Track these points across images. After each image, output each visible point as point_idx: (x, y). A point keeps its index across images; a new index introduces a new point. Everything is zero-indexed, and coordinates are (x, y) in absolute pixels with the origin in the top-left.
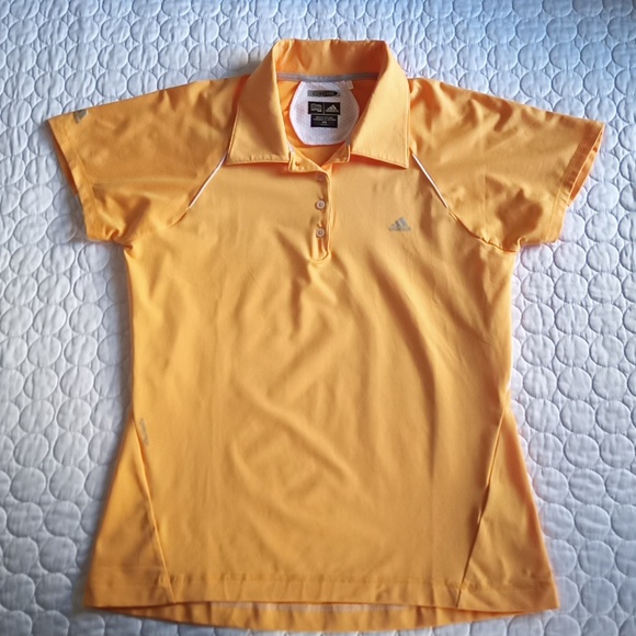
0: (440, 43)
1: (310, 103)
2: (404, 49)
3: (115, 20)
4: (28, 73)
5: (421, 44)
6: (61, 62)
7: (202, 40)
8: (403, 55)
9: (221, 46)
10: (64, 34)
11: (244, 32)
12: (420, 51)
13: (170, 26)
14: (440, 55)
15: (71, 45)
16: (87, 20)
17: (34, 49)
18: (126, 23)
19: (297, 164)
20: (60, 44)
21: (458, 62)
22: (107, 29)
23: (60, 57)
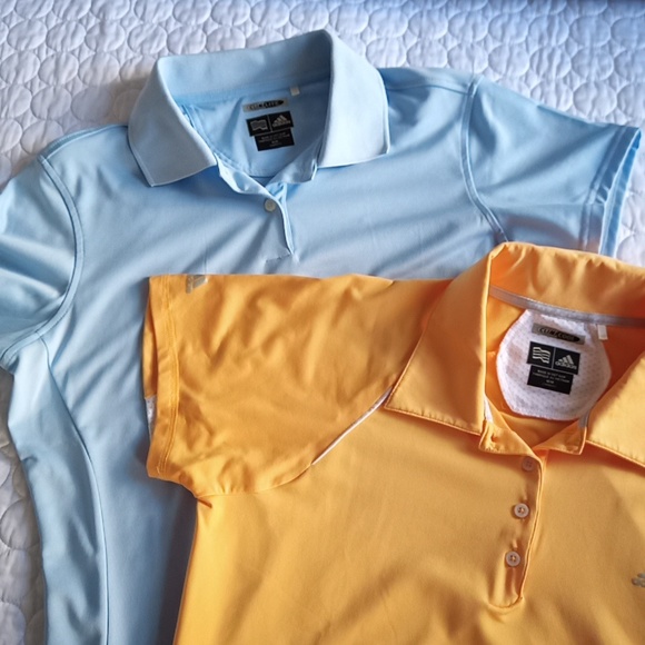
2: (541, 84)
3: (147, 26)
4: (25, 85)
6: (70, 74)
10: (79, 40)
12: (564, 88)
13: (219, 37)
15: (87, 54)
16: (112, 24)
17: (38, 56)
18: (162, 30)
20: (73, 52)
21: (619, 106)
22: (137, 36)
23: (69, 67)
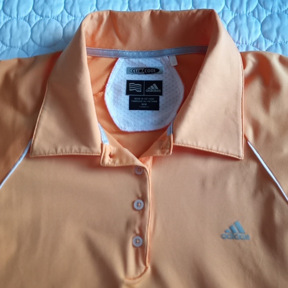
0: (276, 11)
1: (128, 82)
5: (253, 12)
7: (15, 14)
8: (233, 25)
9: (34, 21)
11: (58, 5)
14: (277, 23)
19: (111, 156)
